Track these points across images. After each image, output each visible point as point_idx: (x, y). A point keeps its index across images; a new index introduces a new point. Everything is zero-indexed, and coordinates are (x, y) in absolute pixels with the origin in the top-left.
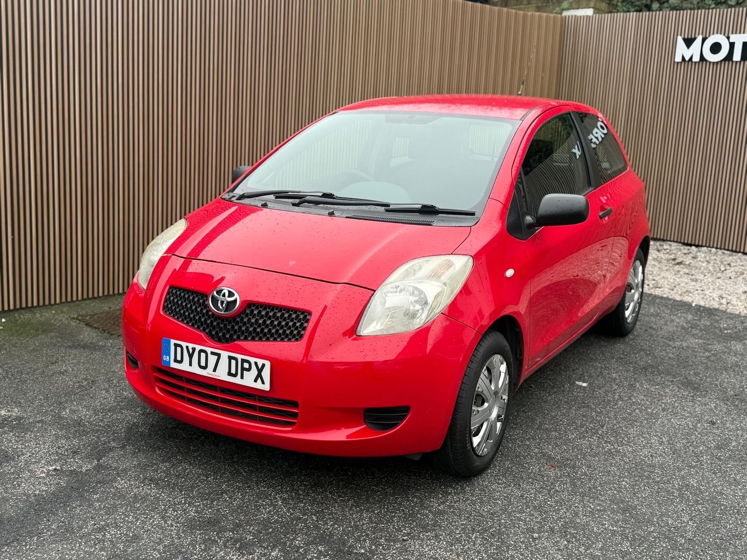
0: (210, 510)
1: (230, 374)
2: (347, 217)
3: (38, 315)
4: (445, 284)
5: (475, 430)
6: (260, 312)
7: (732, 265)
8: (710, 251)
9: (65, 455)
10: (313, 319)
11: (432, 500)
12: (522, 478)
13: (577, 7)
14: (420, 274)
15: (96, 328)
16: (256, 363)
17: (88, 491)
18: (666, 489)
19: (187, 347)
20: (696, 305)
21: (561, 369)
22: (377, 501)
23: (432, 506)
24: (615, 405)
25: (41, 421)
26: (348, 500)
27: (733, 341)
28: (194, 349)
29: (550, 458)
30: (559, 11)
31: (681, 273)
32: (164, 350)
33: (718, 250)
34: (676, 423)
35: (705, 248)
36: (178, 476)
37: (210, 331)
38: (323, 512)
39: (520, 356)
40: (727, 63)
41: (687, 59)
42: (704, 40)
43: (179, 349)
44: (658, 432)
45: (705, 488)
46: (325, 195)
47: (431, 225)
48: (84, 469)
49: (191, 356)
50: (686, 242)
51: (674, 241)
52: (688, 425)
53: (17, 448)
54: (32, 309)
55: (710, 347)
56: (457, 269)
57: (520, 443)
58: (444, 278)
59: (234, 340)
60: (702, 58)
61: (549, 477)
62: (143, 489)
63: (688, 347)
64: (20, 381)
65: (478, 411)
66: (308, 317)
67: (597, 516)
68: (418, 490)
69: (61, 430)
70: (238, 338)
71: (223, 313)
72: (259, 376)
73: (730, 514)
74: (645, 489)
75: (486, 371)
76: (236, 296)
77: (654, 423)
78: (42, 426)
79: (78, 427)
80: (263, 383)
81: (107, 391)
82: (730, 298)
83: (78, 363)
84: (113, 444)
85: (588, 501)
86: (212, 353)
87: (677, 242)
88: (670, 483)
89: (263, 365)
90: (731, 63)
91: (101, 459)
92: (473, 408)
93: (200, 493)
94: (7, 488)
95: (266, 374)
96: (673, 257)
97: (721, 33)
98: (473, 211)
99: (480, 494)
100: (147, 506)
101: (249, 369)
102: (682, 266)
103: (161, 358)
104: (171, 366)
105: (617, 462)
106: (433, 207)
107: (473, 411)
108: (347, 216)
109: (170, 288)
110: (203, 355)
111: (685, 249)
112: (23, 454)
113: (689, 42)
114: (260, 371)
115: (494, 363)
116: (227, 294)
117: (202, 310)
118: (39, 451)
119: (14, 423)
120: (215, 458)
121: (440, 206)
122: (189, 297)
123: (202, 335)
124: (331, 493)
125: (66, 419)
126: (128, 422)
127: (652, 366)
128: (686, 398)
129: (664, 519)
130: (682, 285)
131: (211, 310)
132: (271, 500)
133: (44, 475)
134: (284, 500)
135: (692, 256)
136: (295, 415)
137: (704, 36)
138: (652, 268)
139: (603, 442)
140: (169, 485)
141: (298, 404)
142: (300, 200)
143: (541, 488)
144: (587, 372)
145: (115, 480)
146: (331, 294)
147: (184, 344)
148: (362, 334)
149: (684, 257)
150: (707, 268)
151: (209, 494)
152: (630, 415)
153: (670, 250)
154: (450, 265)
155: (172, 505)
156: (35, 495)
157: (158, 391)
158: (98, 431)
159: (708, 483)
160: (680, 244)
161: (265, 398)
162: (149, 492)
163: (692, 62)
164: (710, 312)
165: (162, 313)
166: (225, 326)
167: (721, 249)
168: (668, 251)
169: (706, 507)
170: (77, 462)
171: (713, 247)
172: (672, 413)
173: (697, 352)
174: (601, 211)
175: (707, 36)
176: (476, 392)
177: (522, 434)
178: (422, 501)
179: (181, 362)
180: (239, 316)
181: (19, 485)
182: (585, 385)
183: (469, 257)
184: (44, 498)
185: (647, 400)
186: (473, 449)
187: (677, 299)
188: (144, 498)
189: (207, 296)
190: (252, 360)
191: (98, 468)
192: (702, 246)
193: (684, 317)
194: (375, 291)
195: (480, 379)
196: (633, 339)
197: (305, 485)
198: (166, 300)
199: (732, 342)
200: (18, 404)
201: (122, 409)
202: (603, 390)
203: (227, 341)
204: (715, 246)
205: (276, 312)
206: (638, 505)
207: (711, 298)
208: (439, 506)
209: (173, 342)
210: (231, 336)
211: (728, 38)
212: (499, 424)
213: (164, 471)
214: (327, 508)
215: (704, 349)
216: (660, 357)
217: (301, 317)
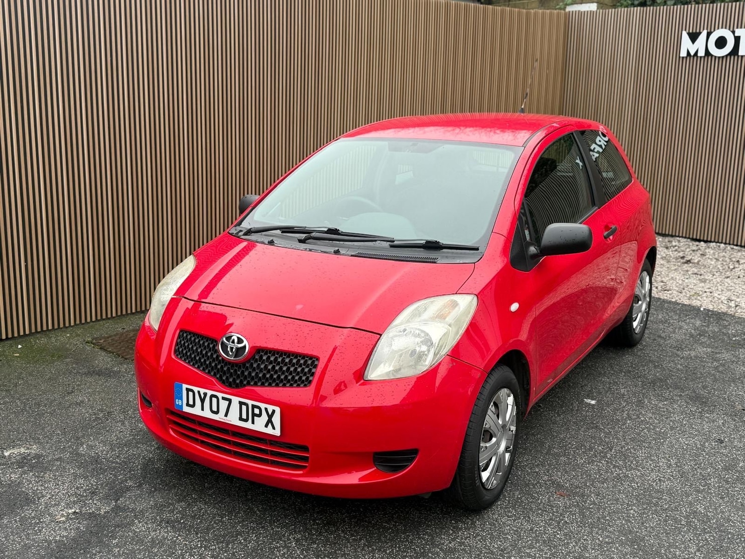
0: (225, 554)
1: (241, 419)
2: (352, 256)
3: (53, 340)
4: (450, 325)
5: (484, 466)
6: (269, 358)
7: (741, 263)
8: (719, 246)
9: (84, 496)
10: (321, 365)
11: (443, 536)
12: (531, 509)
13: (581, 2)
14: (426, 315)
15: (110, 352)
16: (266, 409)
17: (107, 536)
18: (673, 517)
19: (199, 392)
20: (704, 309)
21: (569, 386)
22: (389, 539)
23: (443, 544)
24: (623, 425)
25: (59, 459)
26: (361, 539)
27: (741, 348)
28: (205, 394)
29: (559, 486)
30: (562, 7)
31: (690, 273)
32: (176, 393)
33: (727, 245)
34: (684, 443)
35: (714, 244)
36: (193, 517)
37: (221, 376)
38: (336, 553)
39: (527, 386)
40: (732, 57)
41: (692, 54)
42: (709, 35)
43: (191, 394)
44: (666, 454)
45: (713, 514)
46: (331, 231)
47: (435, 263)
48: (102, 512)
49: (203, 401)
50: (695, 237)
51: (682, 237)
52: (696, 444)
53: (37, 489)
54: (48, 333)
55: (718, 356)
56: (461, 309)
57: (529, 471)
58: (449, 319)
59: (245, 385)
60: (707, 53)
61: (558, 507)
62: (160, 533)
63: (696, 357)
64: (38, 414)
65: (486, 447)
66: (316, 363)
67: (605, 549)
68: (428, 526)
69: (79, 469)
70: (248, 383)
71: (232, 359)
72: (270, 421)
73: (737, 543)
74: (653, 518)
75: (493, 407)
76: (245, 342)
77: (662, 444)
78: (60, 465)
79: (95, 465)
80: (274, 428)
81: (123, 424)
82: (738, 300)
83: (94, 393)
84: (130, 483)
85: (597, 533)
86: (223, 398)
87: (685, 238)
88: (678, 511)
89: (274, 411)
90: (736, 57)
91: (118, 499)
92: (481, 445)
93: (216, 535)
94: (28, 534)
95: (277, 419)
96: (681, 254)
97: (726, 28)
98: (476, 246)
99: (490, 528)
100: (165, 551)
101: (260, 415)
102: (691, 264)
103: (173, 402)
104: (184, 410)
105: (625, 488)
106: (437, 242)
107: (481, 447)
108: (353, 254)
109: (181, 331)
110: (214, 400)
111: (694, 245)
112: (43, 496)
113: (694, 37)
114: (270, 417)
115: (501, 398)
116: (236, 341)
117: (212, 355)
118: (58, 493)
119: (34, 461)
120: (229, 496)
121: (444, 241)
122: (199, 341)
123: (213, 380)
124: (343, 531)
125: (84, 455)
126: (144, 458)
127: (661, 380)
128: (694, 415)
129: (672, 550)
130: (690, 286)
131: (220, 355)
132: (285, 541)
133: (63, 519)
134: (297, 541)
135: (701, 253)
136: (305, 459)
137: (709, 31)
138: (661, 268)
139: (612, 467)
140: (185, 527)
141: (308, 449)
142: (307, 236)
143: (551, 519)
144: (596, 388)
145: (133, 523)
146: (339, 338)
147: (196, 389)
148: (369, 378)
149: (693, 254)
150: (716, 267)
151: (224, 536)
152: (639, 435)
153: (679, 247)
154: (455, 304)
155: (188, 549)
156: (56, 542)
157: (172, 433)
158: (115, 468)
159: (716, 509)
160: (689, 240)
161: (277, 442)
162: (166, 535)
163: (697, 57)
164: (719, 316)
165: (173, 357)
166: (235, 371)
167: (729, 244)
168: (677, 248)
169: (713, 536)
170: (96, 504)
171: (722, 243)
172: (680, 432)
173: (705, 362)
174: (606, 231)
175: (712, 30)
176: (483, 429)
177: (531, 461)
178: (433, 537)
179: (193, 406)
180: (248, 361)
181: (40, 531)
182: (593, 402)
183: (473, 296)
184: (65, 544)
185: (655, 418)
186: (482, 484)
187: (685, 303)
188: (161, 543)
189: (216, 341)
190: (263, 406)
191: (117, 509)
192: (711, 242)
193: (693, 324)
194: (381, 335)
195: (487, 416)
196: (641, 349)
197: (318, 524)
198: (177, 344)
199: (741, 350)
200: (37, 441)
201: (137, 443)
202: (612, 407)
203: (237, 386)
204: (724, 241)
205: (284, 358)
206: (646, 535)
207: (720, 301)
208: (450, 543)
209: (185, 386)
210: (241, 382)
211: (733, 32)
212: (507, 455)
213: (180, 512)
214: (340, 549)
215: (713, 358)
216: (668, 369)
217: (309, 362)
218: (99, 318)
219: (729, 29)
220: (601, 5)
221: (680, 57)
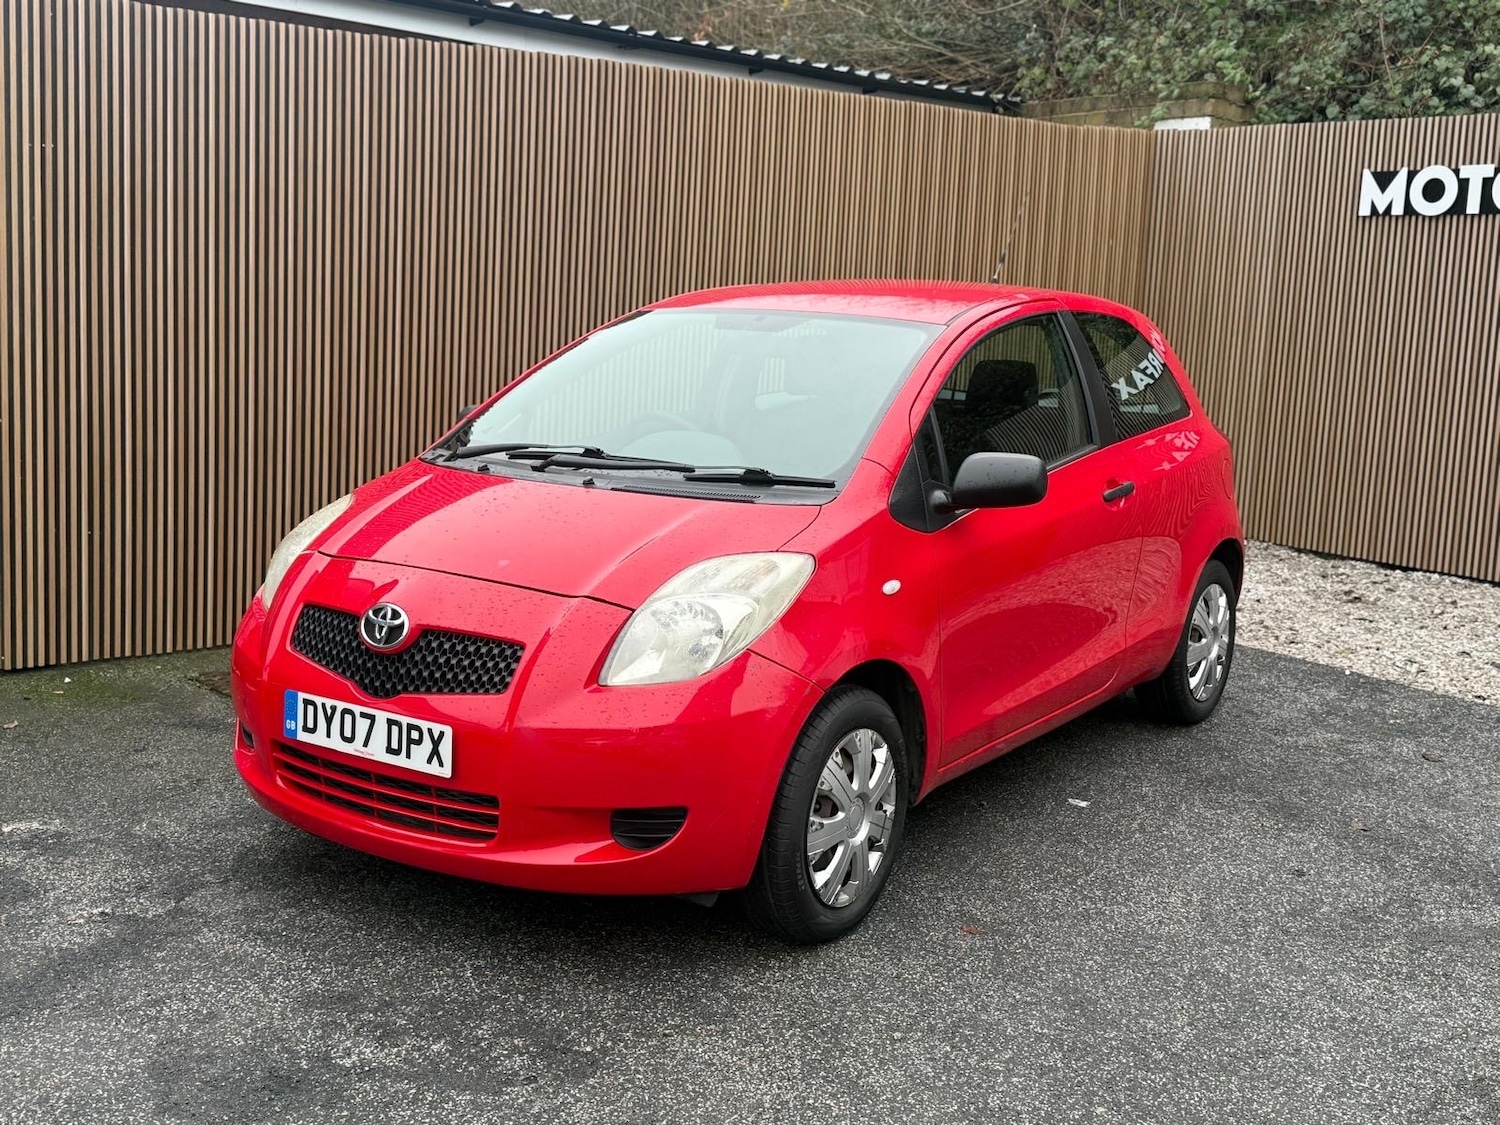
0: (346, 981)
1: (390, 750)
2: (612, 489)
3: (130, 673)
4: (757, 601)
5: (817, 858)
6: (441, 645)
7: (1459, 605)
8: (1430, 578)
9: (125, 891)
10: (526, 656)
11: (735, 977)
12: (908, 949)
13: (1180, 115)
14: (715, 583)
15: (227, 696)
16: (430, 731)
17: (147, 946)
18: (1164, 975)
19: (323, 705)
20: (1352, 673)
21: (1049, 778)
22: (639, 976)
23: (732, 987)
24: (1126, 840)
25: (97, 840)
26: (588, 973)
27: (1400, 737)
28: (334, 709)
29: (973, 919)
30: (1146, 123)
31: (1351, 617)
32: (286, 709)
33: (1444, 577)
34: (1230, 871)
35: (1421, 573)
36: (305, 930)
37: (361, 678)
38: (539, 990)
39: (921, 737)
40: (1455, 218)
41: (1381, 210)
42: (1411, 176)
43: (310, 709)
44: (1188, 884)
45: (1239, 976)
46: (589, 452)
47: (752, 502)
48: (150, 915)
49: (329, 720)
50: (1384, 561)
51: (1361, 560)
52: (1250, 875)
53: (47, 879)
54: (122, 662)
55: (1350, 746)
56: (781, 578)
57: (927, 895)
58: (758, 590)
59: (399, 693)
60: (1409, 209)
61: (957, 948)
62: (241, 947)
63: (1307, 746)
64: (76, 777)
65: (822, 825)
66: (519, 654)
67: (1020, 1011)
68: (715, 961)
69: (125, 854)
70: (405, 689)
71: (381, 645)
72: (435, 752)
73: (1267, 1019)
74: (1125, 973)
75: (840, 756)
76: (404, 618)
77: (1187, 871)
78: (95, 848)
79: (158, 849)
80: (441, 764)
81: (220, 796)
82: (1426, 662)
83: (182, 751)
84: (208, 877)
85: (1015, 988)
86: (363, 715)
87: (1367, 561)
88: (1176, 966)
89: (442, 734)
90: (1462, 218)
91: (183, 899)
92: (811, 819)
93: (336, 954)
94: (17, 938)
95: (446, 749)
96: (1347, 588)
97: (1443, 164)
98: (831, 479)
99: (825, 970)
100: (243, 972)
101: (419, 742)
102: (1359, 604)
103: (282, 724)
104: (298, 739)
105: (1092, 929)
106: (763, 472)
107: (810, 823)
108: (615, 487)
109: (305, 607)
110: (348, 718)
111: (1378, 574)
112: (54, 889)
113: (1384, 180)
114: (436, 743)
115: (858, 744)
116: (389, 615)
117: (350, 642)
118: (81, 885)
119: (51, 841)
120: (377, 903)
121: (775, 470)
122: (339, 623)
123: (349, 685)
124: (561, 961)
125: (140, 837)
126: (243, 844)
127: (1225, 778)
128: (1266, 832)
129: (1141, 1021)
130: (1342, 638)
131: (363, 642)
132: (454, 968)
133: (82, 921)
134: (476, 969)
135: (1387, 586)
136: (492, 821)
137: (1412, 168)
138: (1298, 607)
139: (1079, 898)
140: (286, 942)
141: (498, 803)
142: (545, 461)
143: (937, 964)
144: (1097, 783)
145: (198, 931)
146: (558, 615)
147: (319, 700)
148: (609, 683)
149: (1371, 588)
150: (1407, 609)
151: (351, 957)
152: (1148, 855)
153: (1348, 576)
154: (772, 568)
155: (283, 970)
156: (61, 950)
157: (280, 782)
158: (187, 857)
159: (1248, 969)
160: (1374, 566)
161: (447, 791)
162: (250, 950)
163: (1391, 217)
164: (1375, 687)
165: (289, 648)
166: (386, 668)
167: (1449, 575)
168: (1344, 577)
169: (1227, 1007)
170: (142, 904)
171: (1434, 572)
172: (1228, 855)
173: (1323, 755)
174: (1109, 488)
175: (1419, 168)
176: (817, 791)
178: (717, 978)
179: (313, 731)
180: (407, 650)
181: (37, 935)
182: (1084, 804)
183: (806, 556)
184: (74, 954)
185: (1190, 833)
186: (815, 893)
187: (1321, 662)
188: (240, 960)
190: (424, 725)
191: (174, 914)
192: (1414, 569)
193: (1321, 695)
194: (634, 611)
195: (826, 769)
196: (1206, 730)
197: (520, 949)
198: (297, 627)
199: (1398, 740)
200: (64, 813)
201: (237, 824)
202: (1115, 814)
203: (387, 694)
204: (1439, 570)
205: (467, 645)
206: (1103, 997)
207: (1389, 662)
208: (746, 986)
209: (302, 696)
210: (394, 686)
211: (1457, 172)
212: (874, 859)
213: (284, 921)
214: (548, 985)
215: (1339, 750)
216: (1246, 763)
217: (508, 652)
218: (219, 642)
219: (1449, 166)
220: (1218, 120)
221: (1358, 217)
